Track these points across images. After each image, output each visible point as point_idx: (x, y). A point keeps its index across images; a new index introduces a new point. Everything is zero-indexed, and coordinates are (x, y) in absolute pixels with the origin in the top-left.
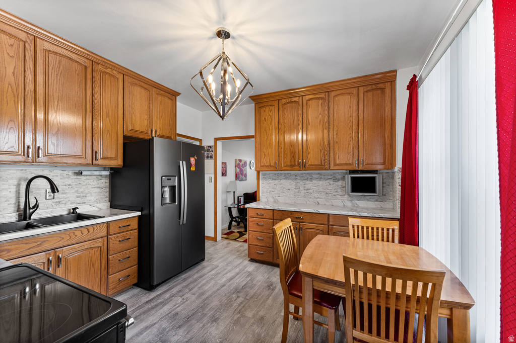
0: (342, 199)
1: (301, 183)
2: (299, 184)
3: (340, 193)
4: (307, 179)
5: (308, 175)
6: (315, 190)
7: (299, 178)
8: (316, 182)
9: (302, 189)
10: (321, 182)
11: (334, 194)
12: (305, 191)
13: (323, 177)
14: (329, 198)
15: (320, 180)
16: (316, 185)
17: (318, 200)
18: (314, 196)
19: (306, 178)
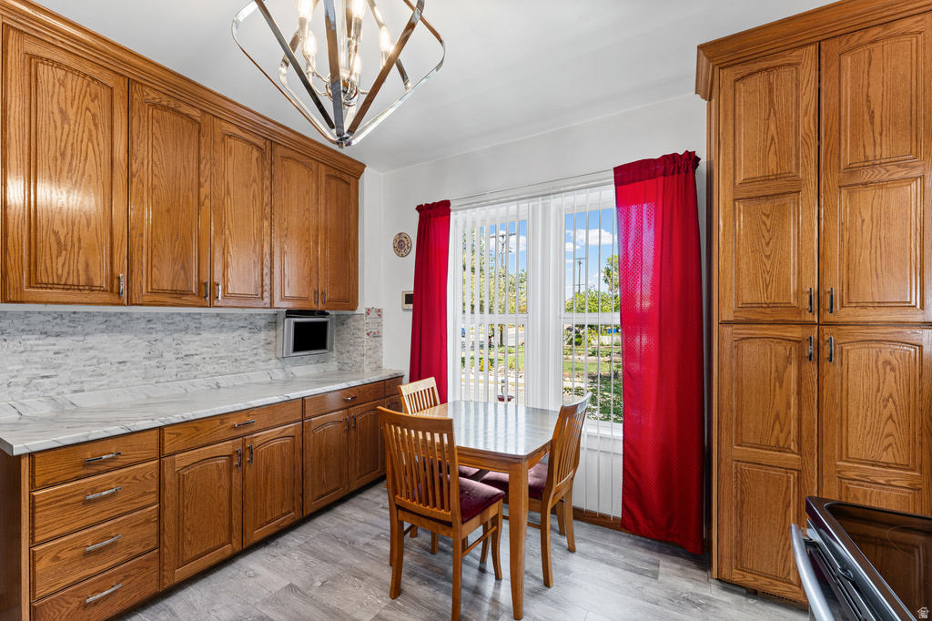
0: (267, 367)
1: (168, 340)
2: (160, 346)
3: (263, 356)
4: (186, 330)
5: (187, 319)
6: (207, 356)
7: (159, 326)
8: (209, 336)
9: (169, 356)
10: (222, 337)
11: (251, 359)
12: (180, 361)
13: (227, 323)
14: (242, 369)
15: (221, 332)
16: (210, 344)
17: (218, 379)
18: (204, 370)
19: (182, 326)
